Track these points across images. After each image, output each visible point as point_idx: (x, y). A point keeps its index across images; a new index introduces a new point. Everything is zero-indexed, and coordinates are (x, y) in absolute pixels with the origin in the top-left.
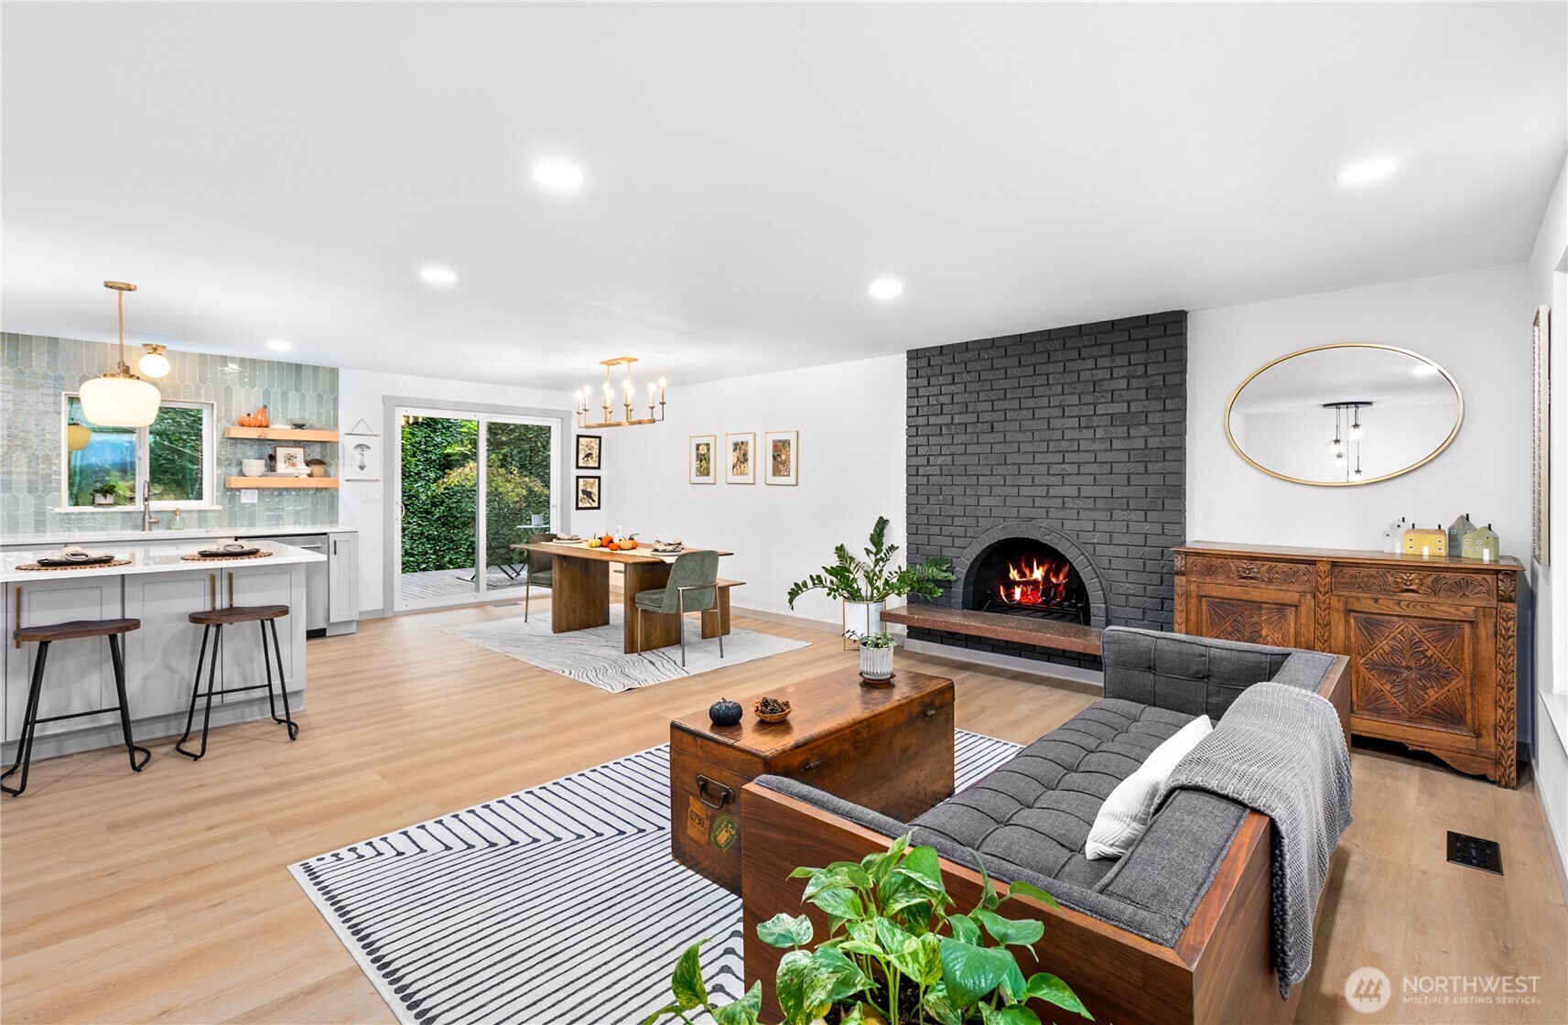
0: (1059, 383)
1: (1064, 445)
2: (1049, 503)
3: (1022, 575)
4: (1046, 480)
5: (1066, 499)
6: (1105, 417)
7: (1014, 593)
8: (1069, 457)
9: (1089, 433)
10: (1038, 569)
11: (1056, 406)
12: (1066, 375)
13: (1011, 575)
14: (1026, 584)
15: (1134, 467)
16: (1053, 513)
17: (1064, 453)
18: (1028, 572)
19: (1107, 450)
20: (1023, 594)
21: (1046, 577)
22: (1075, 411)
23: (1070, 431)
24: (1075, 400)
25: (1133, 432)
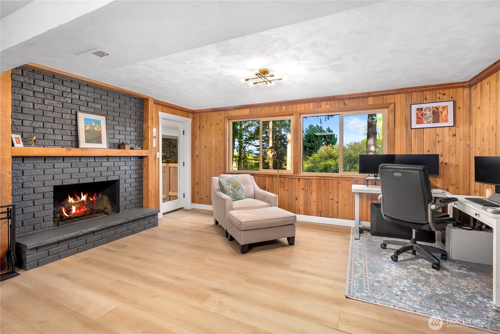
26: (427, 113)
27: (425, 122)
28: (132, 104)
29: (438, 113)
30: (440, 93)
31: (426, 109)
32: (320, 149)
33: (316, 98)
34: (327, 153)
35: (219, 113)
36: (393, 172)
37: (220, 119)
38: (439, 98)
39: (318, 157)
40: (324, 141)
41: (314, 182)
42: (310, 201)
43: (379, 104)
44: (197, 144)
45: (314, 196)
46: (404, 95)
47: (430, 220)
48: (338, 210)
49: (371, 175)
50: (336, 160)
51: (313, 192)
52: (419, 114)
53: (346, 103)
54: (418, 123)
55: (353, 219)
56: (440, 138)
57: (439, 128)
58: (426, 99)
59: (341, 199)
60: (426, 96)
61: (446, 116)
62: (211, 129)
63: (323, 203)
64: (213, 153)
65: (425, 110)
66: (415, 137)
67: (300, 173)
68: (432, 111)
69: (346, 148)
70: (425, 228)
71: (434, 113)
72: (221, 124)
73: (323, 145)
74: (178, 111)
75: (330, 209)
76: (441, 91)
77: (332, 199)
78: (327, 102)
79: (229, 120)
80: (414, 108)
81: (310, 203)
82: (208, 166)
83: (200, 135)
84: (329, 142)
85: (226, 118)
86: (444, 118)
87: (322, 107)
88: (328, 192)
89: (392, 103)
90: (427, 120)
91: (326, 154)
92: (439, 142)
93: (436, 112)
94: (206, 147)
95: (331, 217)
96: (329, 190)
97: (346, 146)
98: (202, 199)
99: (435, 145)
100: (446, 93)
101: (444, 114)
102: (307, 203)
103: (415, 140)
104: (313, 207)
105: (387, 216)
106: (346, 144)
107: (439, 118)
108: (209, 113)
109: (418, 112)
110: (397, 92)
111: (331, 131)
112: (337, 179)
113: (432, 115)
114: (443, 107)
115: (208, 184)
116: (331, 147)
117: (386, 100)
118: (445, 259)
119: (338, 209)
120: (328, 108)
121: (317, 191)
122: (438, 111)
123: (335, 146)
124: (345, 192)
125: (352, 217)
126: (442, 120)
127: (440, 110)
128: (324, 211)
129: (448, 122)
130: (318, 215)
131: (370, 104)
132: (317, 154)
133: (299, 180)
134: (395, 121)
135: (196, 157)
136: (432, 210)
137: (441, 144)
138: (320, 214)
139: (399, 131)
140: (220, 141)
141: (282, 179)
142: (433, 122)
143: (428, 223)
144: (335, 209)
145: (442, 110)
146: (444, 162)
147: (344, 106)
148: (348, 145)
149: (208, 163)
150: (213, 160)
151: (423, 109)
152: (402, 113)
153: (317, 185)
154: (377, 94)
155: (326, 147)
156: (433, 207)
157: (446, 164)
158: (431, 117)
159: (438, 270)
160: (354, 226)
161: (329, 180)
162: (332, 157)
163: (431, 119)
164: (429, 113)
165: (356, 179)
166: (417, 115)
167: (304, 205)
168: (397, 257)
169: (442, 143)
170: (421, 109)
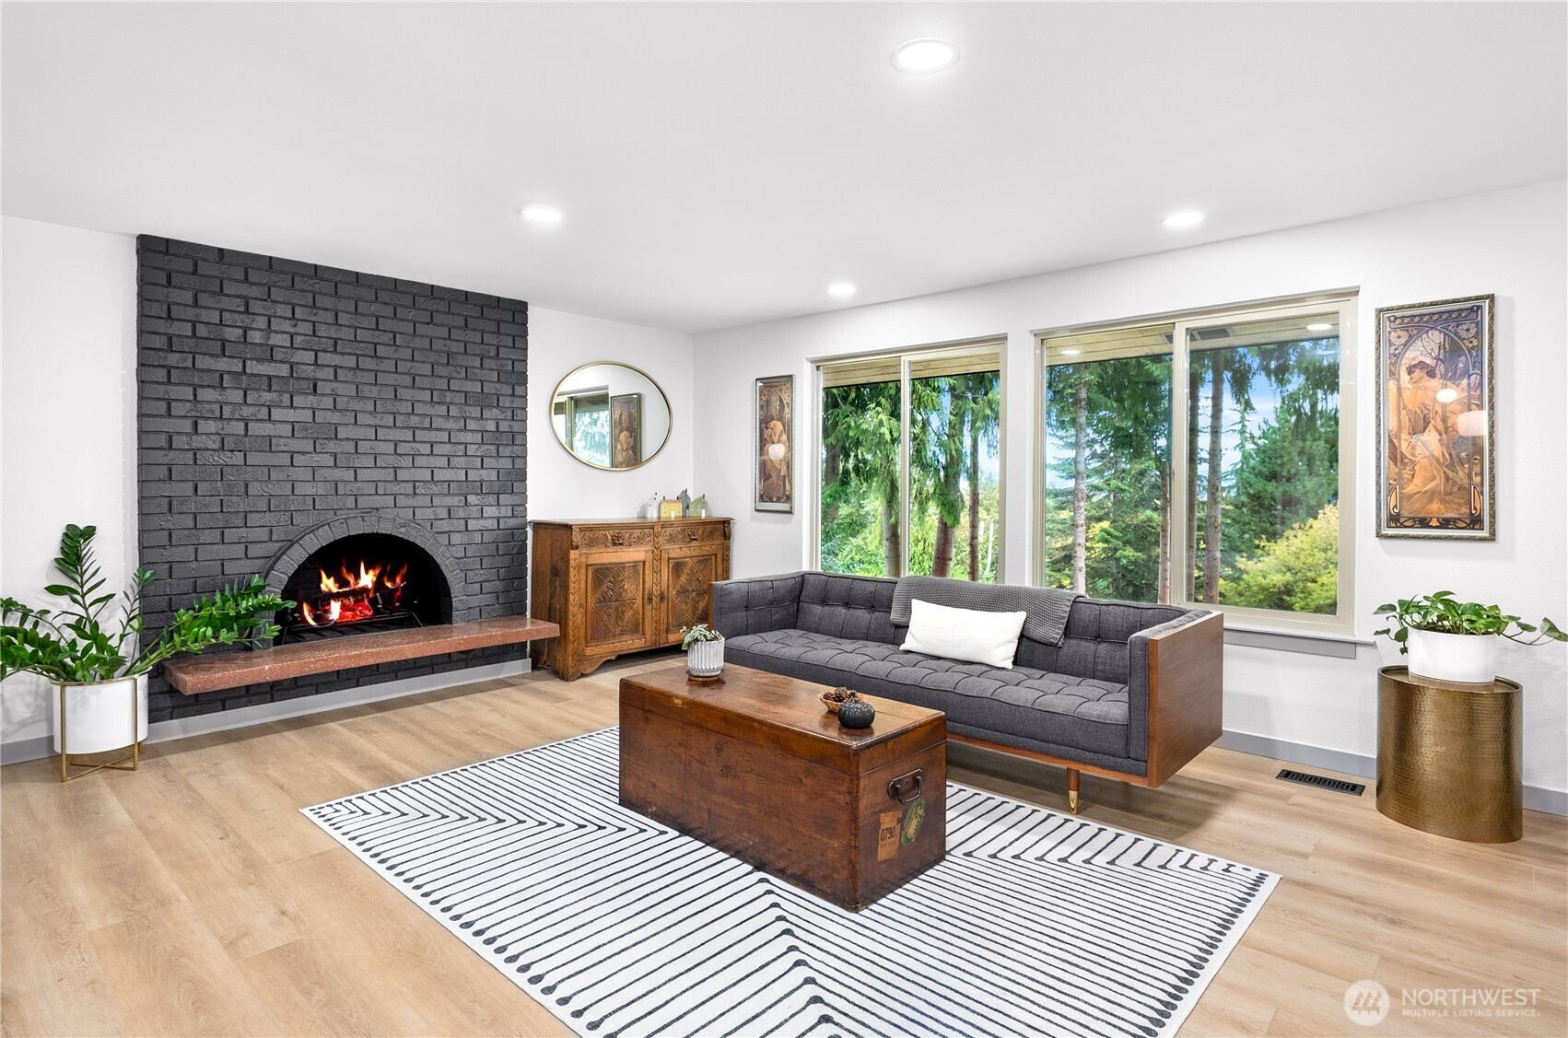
0: (407, 347)
1: (414, 420)
2: (395, 489)
3: (342, 582)
4: (392, 460)
5: (417, 484)
6: (459, 394)
7: (328, 611)
8: (420, 435)
9: (442, 410)
10: (367, 572)
11: (404, 373)
12: (417, 339)
13: (323, 587)
14: (346, 595)
15: (488, 450)
16: (401, 501)
17: (414, 429)
18: (351, 579)
19: (460, 430)
20: (344, 608)
21: (379, 584)
22: (426, 383)
23: (421, 405)
24: (426, 369)
25: (487, 413)
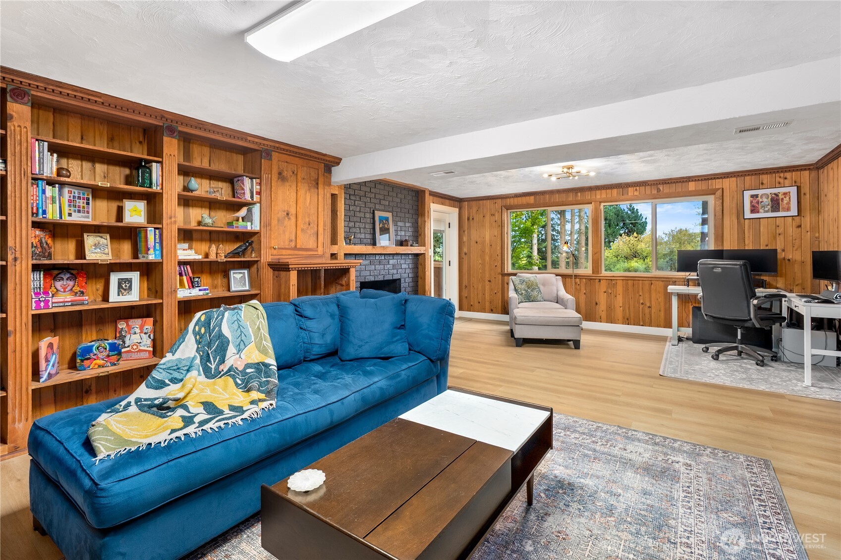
26: (764, 200)
27: (761, 210)
28: (410, 197)
29: (777, 200)
30: (780, 177)
31: (762, 195)
32: (615, 242)
33: (621, 184)
34: (628, 248)
35: (495, 201)
36: (713, 268)
37: (495, 208)
38: (779, 183)
39: (612, 255)
40: (623, 228)
41: (620, 283)
42: (614, 306)
43: (703, 190)
44: (465, 239)
45: (619, 300)
46: (734, 179)
47: (752, 316)
48: (651, 317)
49: (692, 273)
50: (645, 260)
51: (618, 295)
52: (754, 201)
53: (660, 189)
54: (752, 211)
55: (670, 327)
56: (780, 230)
57: (779, 218)
58: (762, 184)
59: (654, 303)
60: (762, 181)
61: (789, 203)
62: (483, 221)
63: (632, 308)
64: (487, 250)
65: (761, 197)
66: (749, 228)
67: (601, 273)
68: (770, 198)
69: (663, 239)
70: (748, 324)
71: (772, 200)
72: (497, 215)
73: (621, 235)
74: (446, 200)
75: (641, 316)
76: (782, 175)
77: (642, 304)
78: (635, 188)
79: (507, 209)
80: (747, 194)
81: (614, 308)
82: (481, 266)
83: (469, 228)
84: (632, 229)
85: (503, 207)
86: (786, 206)
87: (629, 194)
88: (637, 295)
89: (719, 189)
90: (765, 208)
91: (627, 250)
92: (780, 234)
93: (775, 199)
94: (477, 242)
95: (642, 325)
96: (638, 292)
97: (664, 236)
98: (472, 305)
99: (775, 238)
100: (788, 177)
101: (785, 202)
102: (610, 308)
103: (749, 232)
104: (619, 312)
105: (709, 315)
106: (664, 233)
107: (779, 206)
108: (481, 202)
109: (752, 199)
110: (725, 176)
111: (635, 210)
112: (650, 279)
113: (770, 203)
114: (784, 193)
115: (480, 288)
116: (636, 237)
117: (712, 185)
118: (776, 361)
119: (651, 315)
120: (636, 195)
121: (623, 294)
122: (778, 198)
123: (643, 236)
124: (660, 295)
125: (668, 325)
126: (783, 208)
127: (781, 196)
128: (632, 317)
129: (790, 211)
130: (625, 323)
131: (691, 190)
132: (611, 251)
133: (600, 281)
134: (723, 210)
135: (464, 254)
136: (754, 305)
137: (782, 237)
138: (627, 321)
139: (729, 222)
140: (496, 235)
141: (578, 280)
142: (772, 211)
143: (751, 320)
144: (647, 316)
145: (783, 197)
146: (787, 258)
147: (657, 192)
148: (666, 234)
149: (480, 262)
150: (487, 258)
151: (759, 196)
152: (732, 200)
153: (623, 287)
154: (700, 178)
155: (627, 238)
156: (755, 302)
157: (789, 260)
158: (769, 205)
159: (762, 366)
160: (672, 336)
161: (639, 280)
162: (637, 255)
163: (769, 207)
164: (766, 201)
165: (674, 280)
166: (751, 203)
167: (607, 311)
168: (718, 356)
169: (783, 235)
170: (757, 196)
